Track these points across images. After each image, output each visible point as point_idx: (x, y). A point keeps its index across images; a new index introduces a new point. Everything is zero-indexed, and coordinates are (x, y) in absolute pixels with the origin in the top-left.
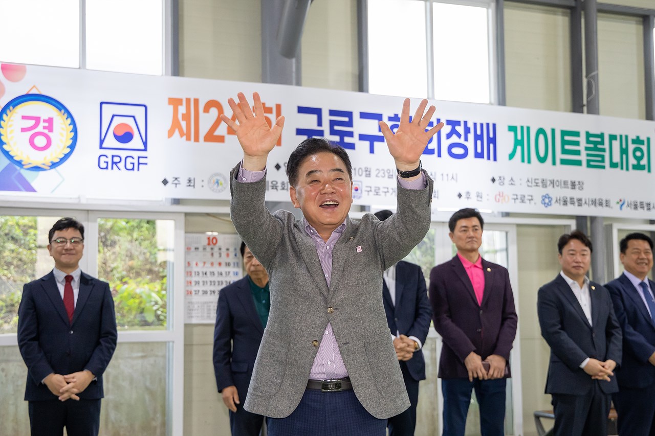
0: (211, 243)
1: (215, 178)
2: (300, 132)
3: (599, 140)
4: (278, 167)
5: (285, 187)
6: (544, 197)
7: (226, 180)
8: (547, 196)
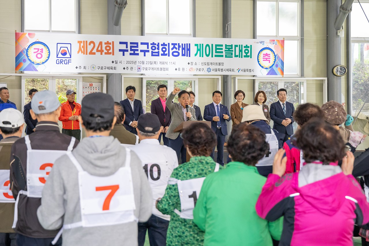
0: (91, 85)
1: (92, 66)
2: (120, 50)
3: (231, 47)
4: (113, 62)
5: (115, 68)
6: (208, 69)
7: (96, 67)
8: (209, 68)
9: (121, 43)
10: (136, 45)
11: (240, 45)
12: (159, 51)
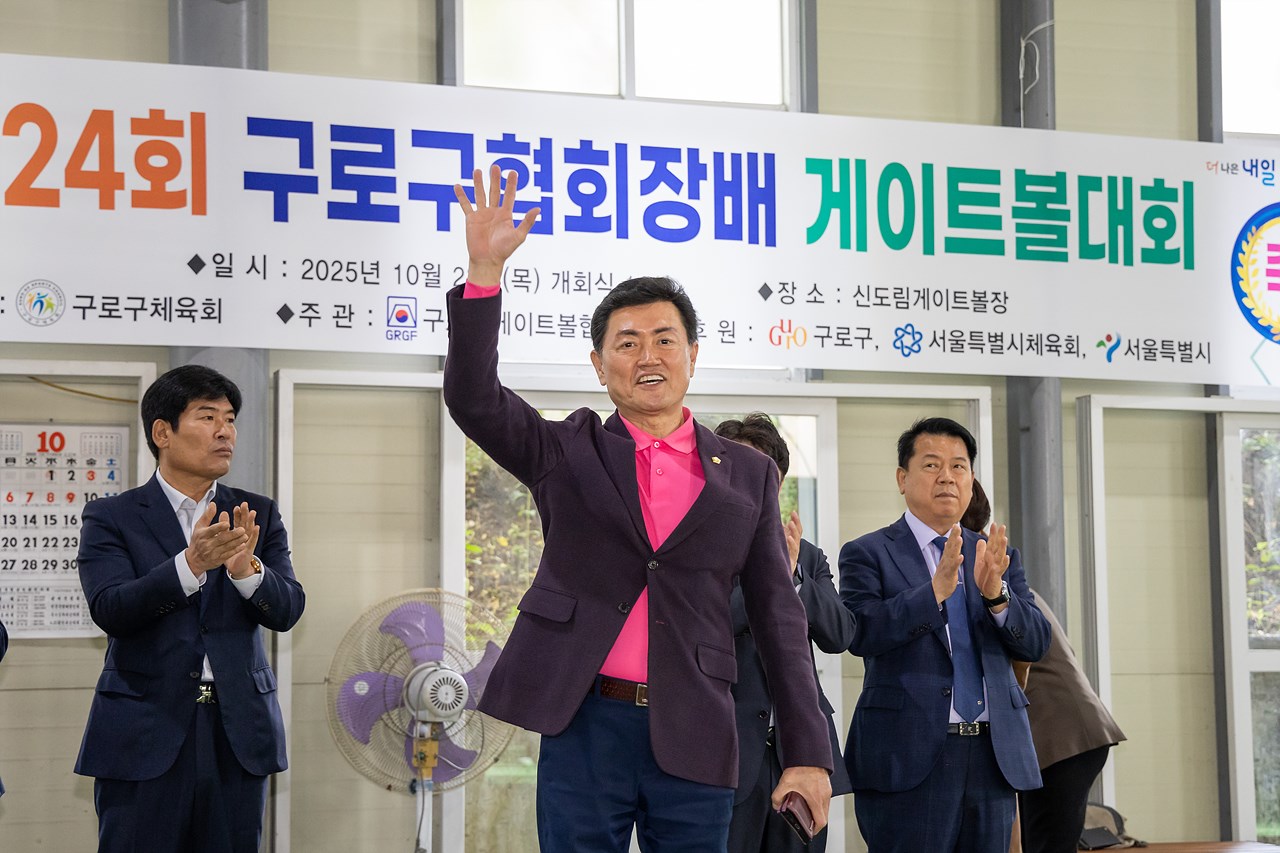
0: (48, 446)
1: (34, 292)
2: (253, 181)
3: (1053, 190)
4: (196, 264)
5: (212, 311)
6: (901, 332)
7: (61, 296)
8: (908, 329)
9: (258, 127)
10: (377, 148)
11: (1112, 180)
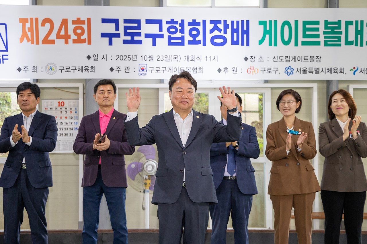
0: (60, 105)
1: (49, 66)
2: (103, 35)
3: (337, 26)
4: (89, 57)
5: (93, 69)
6: (287, 69)
7: (56, 67)
8: (290, 68)
9: (104, 21)
10: (136, 25)
11: (357, 22)
12: (183, 35)
